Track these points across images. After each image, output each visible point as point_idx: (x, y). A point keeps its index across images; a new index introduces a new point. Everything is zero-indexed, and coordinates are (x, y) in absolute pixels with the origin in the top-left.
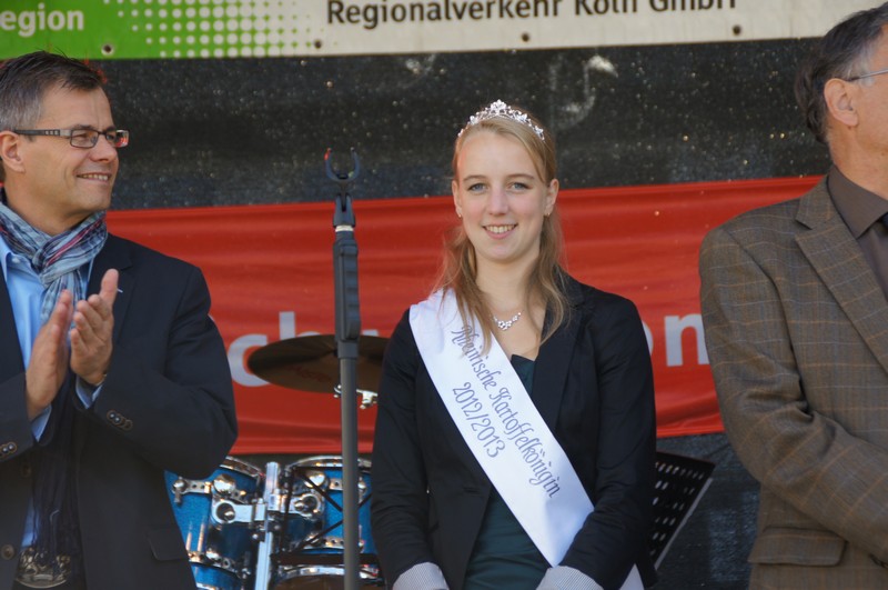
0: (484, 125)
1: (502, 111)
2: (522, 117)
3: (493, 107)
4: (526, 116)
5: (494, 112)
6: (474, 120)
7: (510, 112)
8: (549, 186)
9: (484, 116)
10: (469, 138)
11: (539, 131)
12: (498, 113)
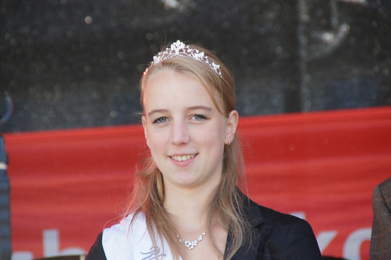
0: (164, 64)
1: (181, 50)
2: (199, 55)
3: (173, 46)
4: (202, 54)
5: (174, 51)
6: (157, 59)
7: (189, 51)
8: (228, 117)
9: (166, 55)
10: (152, 77)
11: (216, 66)
12: (177, 53)
